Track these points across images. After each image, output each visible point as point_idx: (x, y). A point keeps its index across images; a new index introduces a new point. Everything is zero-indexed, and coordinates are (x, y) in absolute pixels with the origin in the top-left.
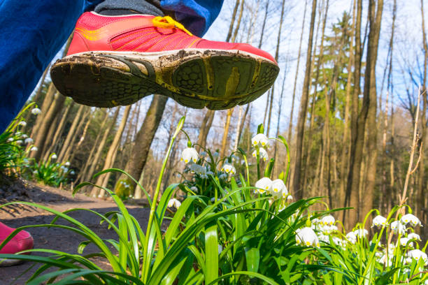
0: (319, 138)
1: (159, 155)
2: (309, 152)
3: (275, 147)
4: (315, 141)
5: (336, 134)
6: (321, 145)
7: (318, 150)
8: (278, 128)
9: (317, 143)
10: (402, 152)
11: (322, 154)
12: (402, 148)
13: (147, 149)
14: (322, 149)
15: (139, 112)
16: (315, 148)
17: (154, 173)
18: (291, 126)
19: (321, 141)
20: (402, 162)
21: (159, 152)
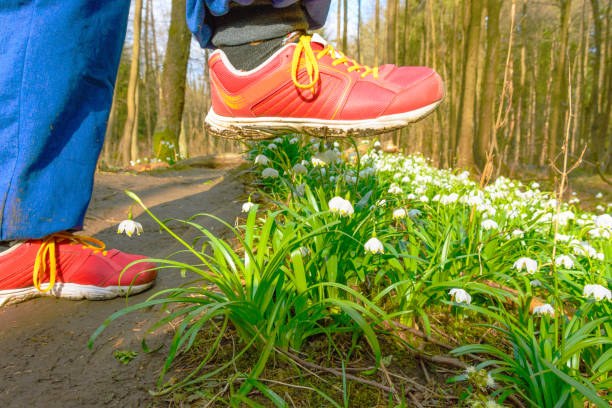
0: (421, 24)
1: (197, 83)
2: (407, 47)
3: (359, 46)
4: (414, 29)
5: (444, 13)
6: (422, 35)
7: (418, 42)
8: (359, 16)
9: (418, 31)
10: (540, 26)
11: (425, 47)
12: (539, 20)
13: (181, 85)
14: (425, 42)
15: (153, 20)
16: (415, 38)
17: (195, 109)
18: (377, 11)
19: (424, 28)
20: (540, 41)
21: (196, 78)
